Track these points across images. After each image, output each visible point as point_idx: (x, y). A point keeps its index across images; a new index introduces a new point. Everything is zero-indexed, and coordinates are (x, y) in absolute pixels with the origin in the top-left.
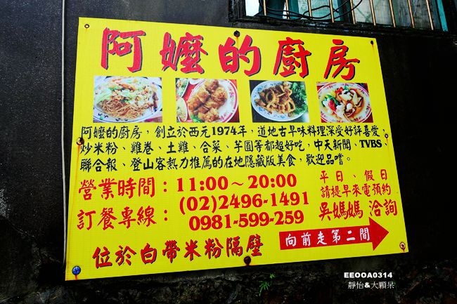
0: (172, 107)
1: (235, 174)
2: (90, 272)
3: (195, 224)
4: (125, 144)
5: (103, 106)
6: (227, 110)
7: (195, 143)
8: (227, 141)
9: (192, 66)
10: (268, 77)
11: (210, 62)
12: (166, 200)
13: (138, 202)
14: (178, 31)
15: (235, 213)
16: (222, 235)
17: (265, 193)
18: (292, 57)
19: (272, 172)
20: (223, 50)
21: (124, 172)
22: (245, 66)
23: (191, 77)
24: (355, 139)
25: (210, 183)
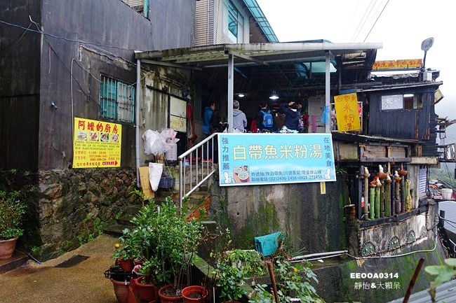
0: (89, 137)
1: (98, 151)
2: (76, 167)
3: (91, 159)
4: (82, 144)
5: (79, 136)
6: (97, 139)
7: (92, 145)
8: (97, 145)
9: (92, 129)
10: (104, 132)
11: (95, 128)
12: (87, 155)
13: (84, 155)
14: (91, 121)
15: (97, 158)
16: (95, 162)
17: (101, 155)
18: (108, 128)
19: (102, 151)
20: (98, 126)
21: (81, 150)
22: (100, 130)
23: (92, 132)
24: (115, 145)
25: (94, 152)
